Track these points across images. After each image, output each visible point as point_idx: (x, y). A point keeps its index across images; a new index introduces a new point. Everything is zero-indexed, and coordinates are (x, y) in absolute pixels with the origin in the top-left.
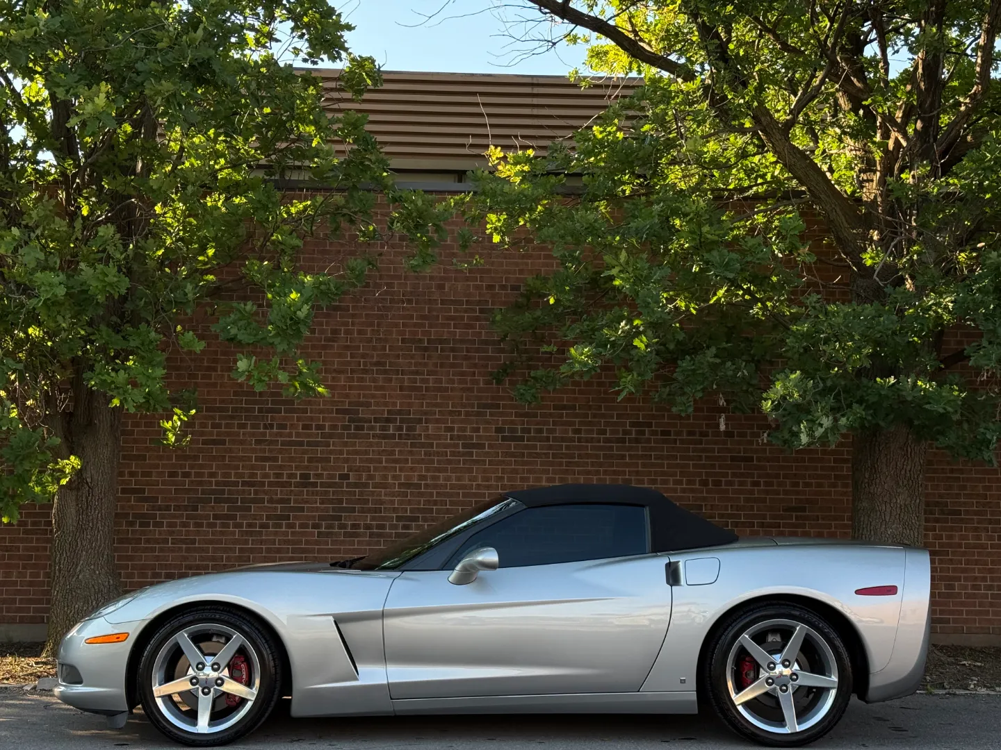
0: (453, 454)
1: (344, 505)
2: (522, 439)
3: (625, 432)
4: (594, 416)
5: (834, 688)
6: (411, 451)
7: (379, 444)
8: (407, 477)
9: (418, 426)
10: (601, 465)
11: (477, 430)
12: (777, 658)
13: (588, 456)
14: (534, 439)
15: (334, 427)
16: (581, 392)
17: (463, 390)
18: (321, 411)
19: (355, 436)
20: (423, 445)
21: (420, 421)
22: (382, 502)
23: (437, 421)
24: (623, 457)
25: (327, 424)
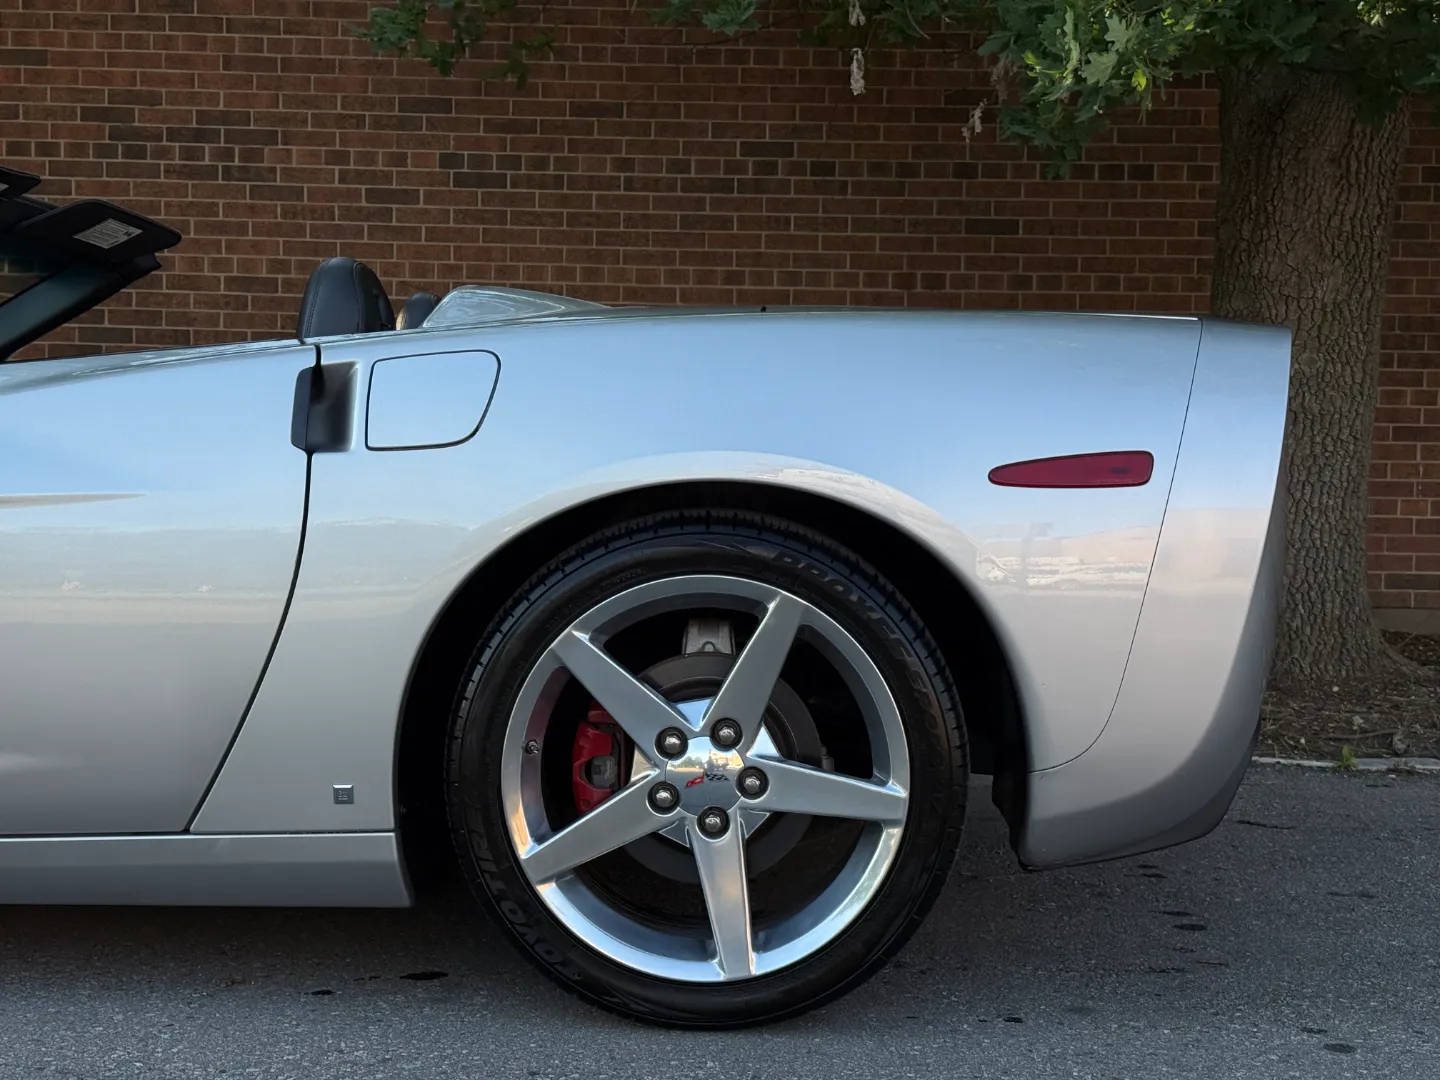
0: (347, 213)
1: (106, 325)
2: (500, 181)
3: (732, 167)
4: (663, 129)
5: (893, 823)
6: (252, 208)
7: (180, 191)
8: (245, 265)
9: (267, 149)
10: (675, 240)
11: (400, 159)
12: (697, 713)
13: (647, 220)
14: (530, 181)
15: (77, 149)
16: (634, 74)
17: (366, 67)
18: (49, 113)
19: (126, 171)
20: (278, 193)
21: (271, 137)
22: (191, 320)
23: (309, 139)
24: (726, 223)
25: (62, 142)
